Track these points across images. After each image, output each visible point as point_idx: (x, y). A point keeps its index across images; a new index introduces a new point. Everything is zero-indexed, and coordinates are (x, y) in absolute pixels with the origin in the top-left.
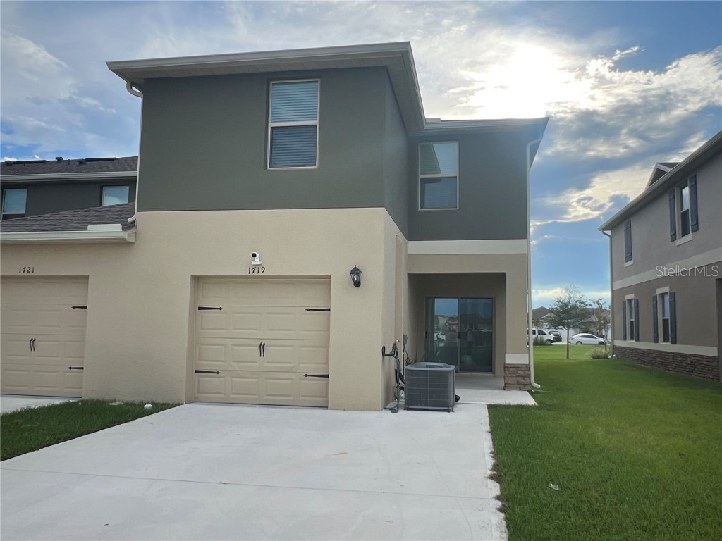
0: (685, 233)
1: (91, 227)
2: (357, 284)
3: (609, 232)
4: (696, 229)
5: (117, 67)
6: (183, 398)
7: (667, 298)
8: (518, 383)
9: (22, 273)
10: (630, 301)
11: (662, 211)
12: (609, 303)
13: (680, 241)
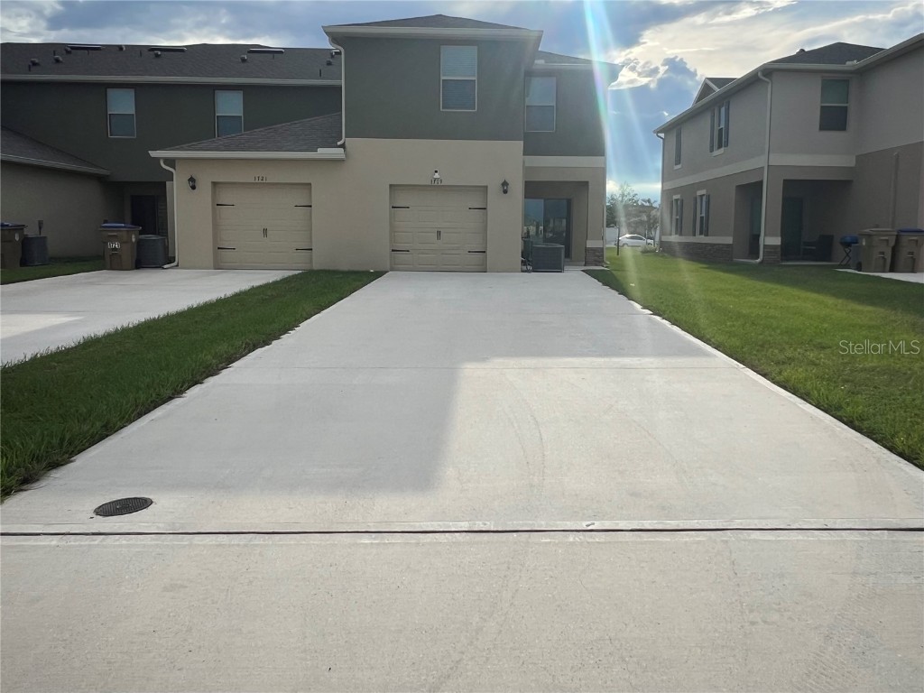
0: (720, 147)
1: (320, 150)
2: (505, 192)
3: (662, 135)
4: (727, 145)
5: (328, 30)
6: (388, 267)
7: (704, 198)
8: (595, 261)
9: (257, 181)
10: (677, 200)
11: (705, 123)
12: (659, 202)
13: (716, 153)
